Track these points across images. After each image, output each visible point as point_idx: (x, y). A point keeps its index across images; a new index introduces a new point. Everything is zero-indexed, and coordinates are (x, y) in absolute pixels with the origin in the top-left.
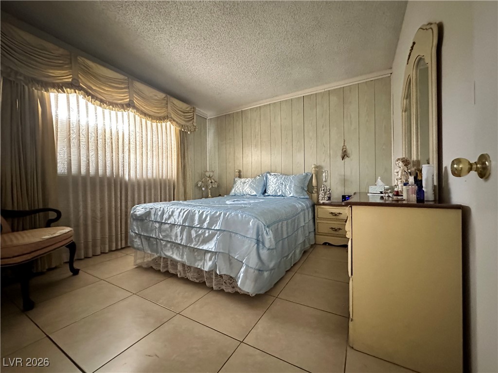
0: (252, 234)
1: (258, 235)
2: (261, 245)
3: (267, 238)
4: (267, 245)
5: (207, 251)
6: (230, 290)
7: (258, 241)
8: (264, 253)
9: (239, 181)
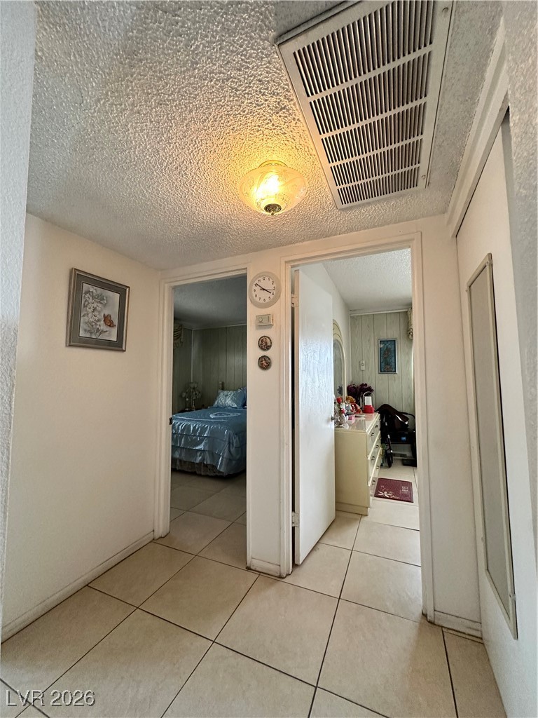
0: (226, 438)
1: (229, 439)
2: (231, 445)
3: (234, 441)
4: (235, 445)
5: (198, 450)
6: (212, 474)
7: (229, 443)
8: (233, 450)
9: (222, 394)
